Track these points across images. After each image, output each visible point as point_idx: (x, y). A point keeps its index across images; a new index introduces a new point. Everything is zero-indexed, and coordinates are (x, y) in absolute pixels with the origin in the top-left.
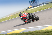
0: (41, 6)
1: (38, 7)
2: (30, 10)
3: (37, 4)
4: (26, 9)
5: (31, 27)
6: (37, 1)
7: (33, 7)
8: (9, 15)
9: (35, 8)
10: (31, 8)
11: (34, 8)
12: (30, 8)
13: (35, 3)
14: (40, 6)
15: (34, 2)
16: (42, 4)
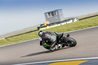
0: (68, 22)
1: (63, 24)
3: (59, 19)
6: (60, 14)
9: (56, 25)
10: (49, 25)
11: (54, 26)
12: (46, 26)
13: (56, 18)
14: (65, 23)
15: (53, 15)
16: (69, 20)
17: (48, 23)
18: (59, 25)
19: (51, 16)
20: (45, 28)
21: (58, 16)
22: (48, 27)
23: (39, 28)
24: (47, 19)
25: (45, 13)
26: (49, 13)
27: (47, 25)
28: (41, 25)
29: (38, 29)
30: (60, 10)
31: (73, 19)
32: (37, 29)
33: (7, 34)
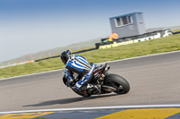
0: (152, 37)
1: (142, 40)
3: (137, 31)
6: (138, 21)
7: (124, 39)
9: (131, 42)
10: (117, 41)
11: (127, 43)
13: (131, 27)
14: (147, 38)
16: (155, 33)
17: (116, 36)
18: (136, 41)
19: (122, 25)
20: (109, 46)
21: (135, 24)
22: (115, 44)
23: (98, 45)
24: (114, 30)
25: (111, 19)
26: (118, 19)
27: (114, 40)
28: (103, 40)
29: (97, 48)
30: (139, 13)
31: (162, 32)
32: (95, 47)
33: (39, 54)
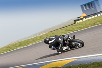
1: (99, 15)
2: (83, 22)
3: (96, 10)
4: (75, 21)
5: (86, 55)
6: (96, 5)
7: (89, 16)
8: (42, 32)
9: (93, 17)
10: (85, 17)
11: (91, 18)
13: (93, 9)
15: (89, 7)
18: (96, 16)
20: (81, 21)
21: (95, 7)
22: (84, 20)
24: (84, 11)
25: (81, 6)
26: (85, 5)
28: (78, 18)
